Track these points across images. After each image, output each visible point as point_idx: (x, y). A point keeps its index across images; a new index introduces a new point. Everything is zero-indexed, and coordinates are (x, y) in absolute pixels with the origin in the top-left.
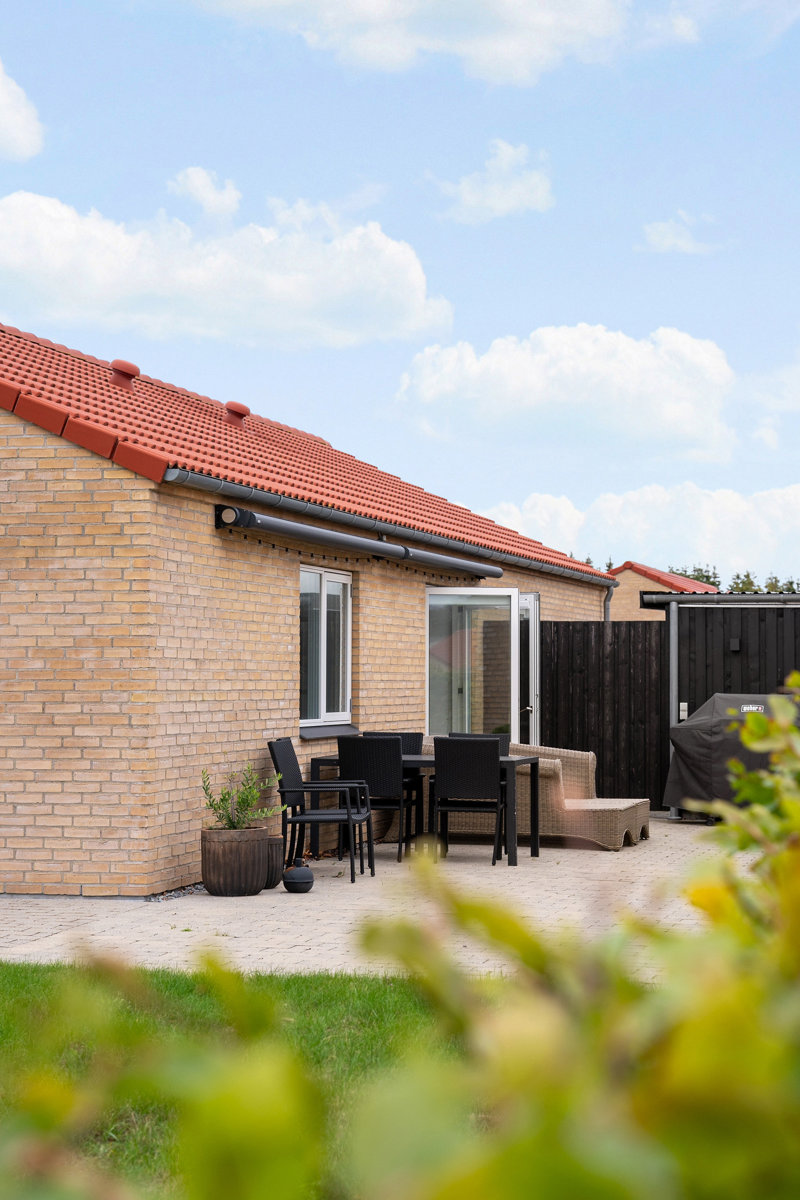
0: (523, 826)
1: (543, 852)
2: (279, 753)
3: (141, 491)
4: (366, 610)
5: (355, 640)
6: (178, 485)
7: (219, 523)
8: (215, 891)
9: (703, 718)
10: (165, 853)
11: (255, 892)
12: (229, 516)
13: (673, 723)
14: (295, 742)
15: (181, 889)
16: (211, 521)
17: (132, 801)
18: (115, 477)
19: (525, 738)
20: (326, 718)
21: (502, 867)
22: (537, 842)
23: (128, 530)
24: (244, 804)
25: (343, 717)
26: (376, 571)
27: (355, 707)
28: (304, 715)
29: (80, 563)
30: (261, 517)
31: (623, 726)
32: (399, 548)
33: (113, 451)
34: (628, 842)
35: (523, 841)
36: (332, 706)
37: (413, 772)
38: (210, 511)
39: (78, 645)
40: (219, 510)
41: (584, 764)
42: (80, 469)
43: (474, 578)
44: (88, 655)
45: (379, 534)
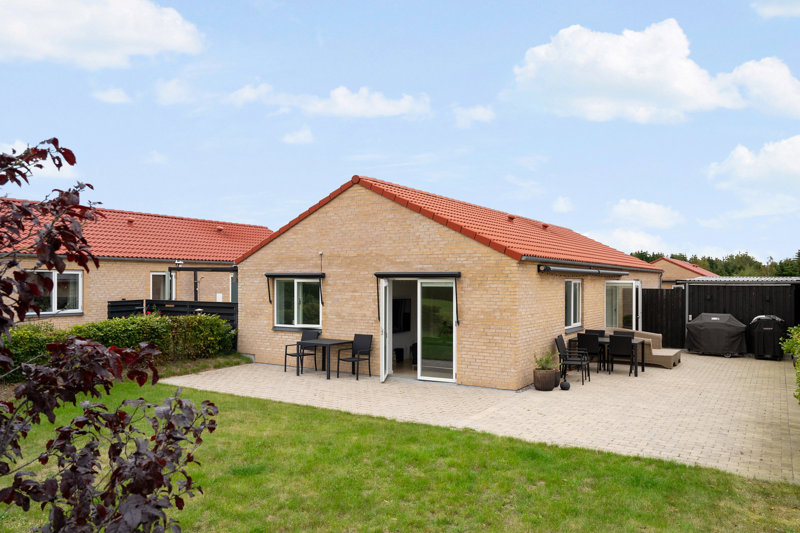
0: (639, 359)
1: (646, 369)
2: (558, 341)
3: (514, 263)
4: (586, 290)
5: (583, 300)
6: (526, 261)
7: (539, 271)
8: (538, 389)
9: (697, 321)
10: (522, 376)
11: (551, 390)
12: (542, 268)
13: (687, 322)
14: (563, 335)
15: (525, 387)
16: (536, 269)
17: (510, 360)
18: (505, 259)
19: (637, 329)
20: (573, 325)
21: (632, 378)
22: (644, 365)
23: (510, 276)
24: (547, 362)
25: (578, 324)
26: (589, 277)
27: (582, 321)
28: (566, 325)
29: (495, 286)
30: (552, 268)
31: (669, 322)
32: (596, 271)
33: (505, 251)
34: (674, 365)
35: (640, 364)
36: (575, 321)
37: (602, 345)
38: (536, 267)
39: (494, 311)
40: (539, 266)
41: (658, 338)
42: (495, 257)
43: (618, 277)
44: (498, 314)
45: (590, 267)
